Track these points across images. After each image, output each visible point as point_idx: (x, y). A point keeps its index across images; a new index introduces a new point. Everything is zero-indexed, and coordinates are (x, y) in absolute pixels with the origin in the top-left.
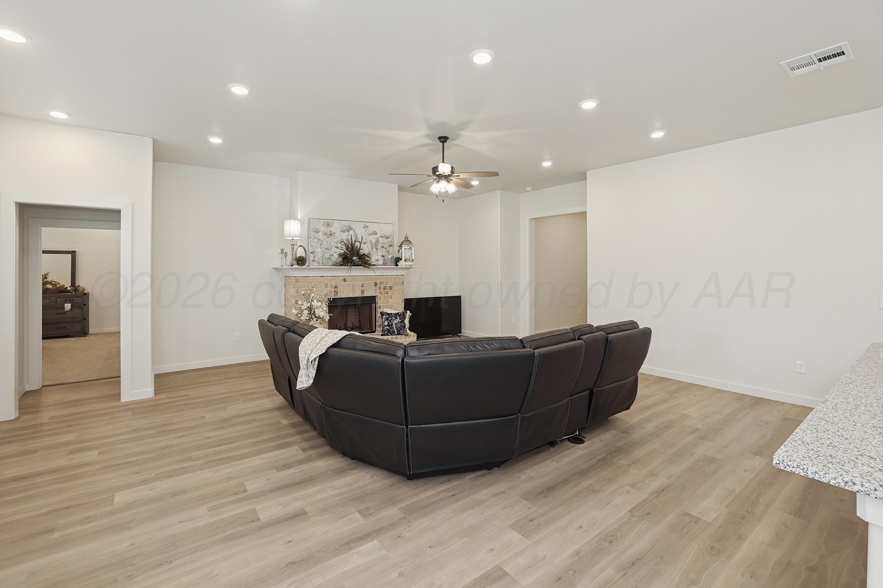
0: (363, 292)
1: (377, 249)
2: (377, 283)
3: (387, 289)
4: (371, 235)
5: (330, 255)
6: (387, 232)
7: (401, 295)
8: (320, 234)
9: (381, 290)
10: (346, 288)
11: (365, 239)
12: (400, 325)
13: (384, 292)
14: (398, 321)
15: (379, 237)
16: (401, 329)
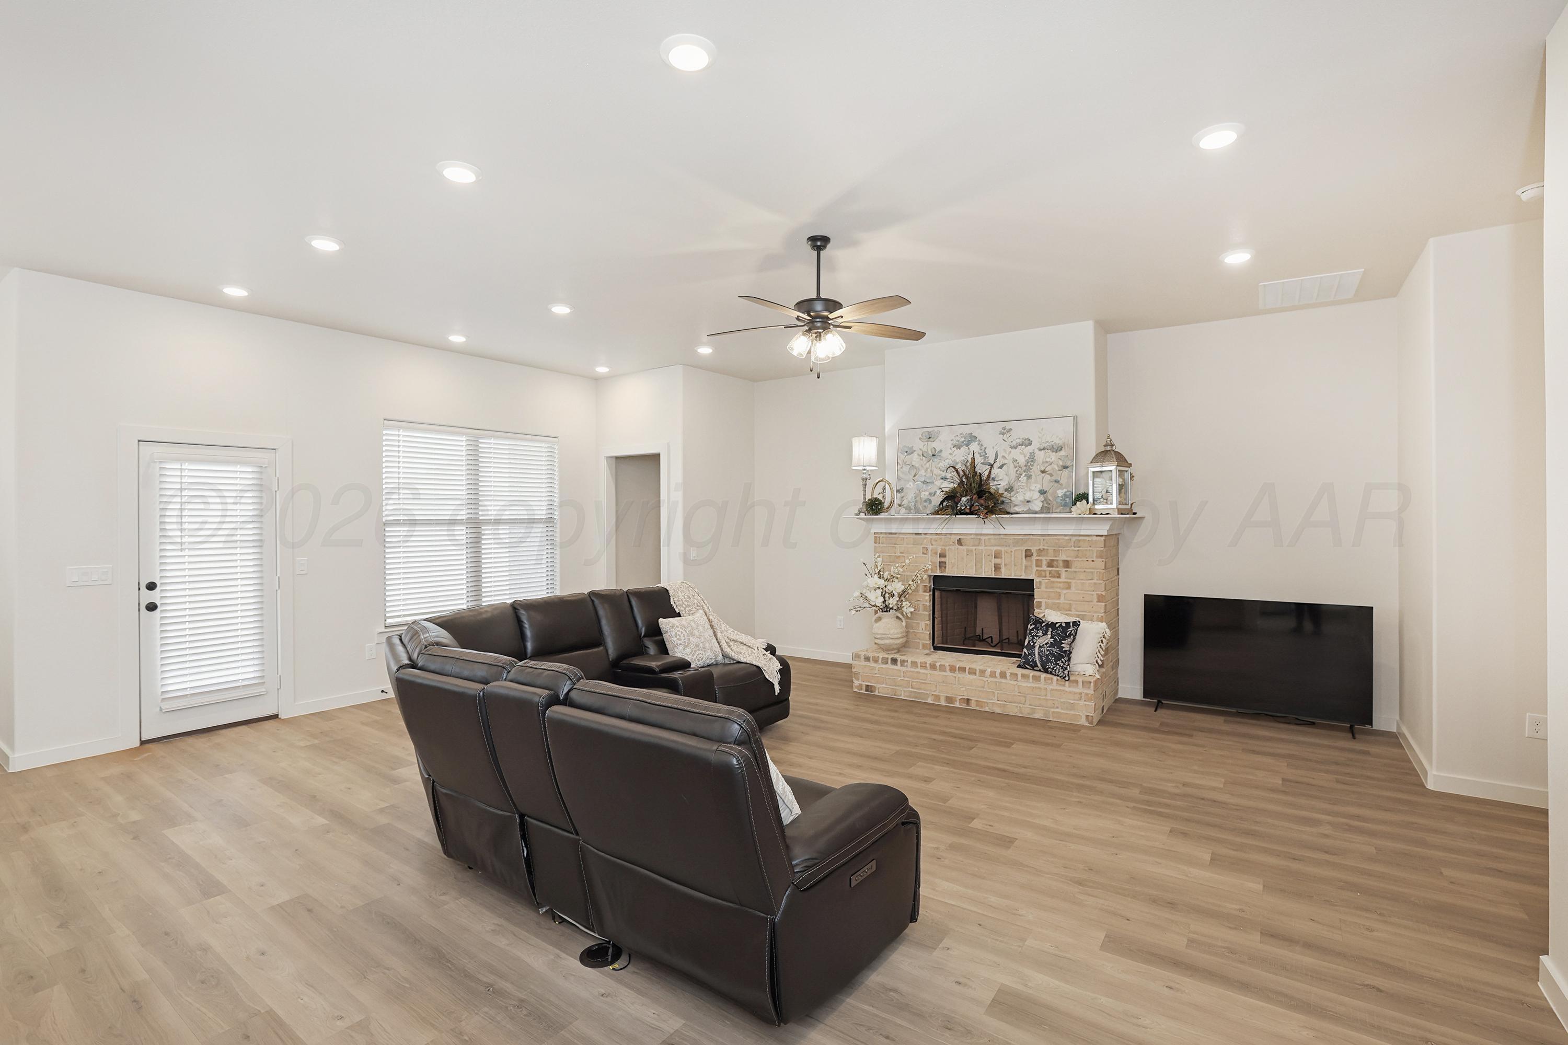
0: (997, 568)
1: (1029, 477)
2: (1030, 550)
3: (1057, 567)
4: (1017, 447)
5: (930, 494)
6: (1057, 437)
7: (1095, 584)
8: (915, 455)
9: (1041, 567)
10: (963, 558)
11: (1004, 457)
12: (1048, 650)
13: (1048, 573)
14: (1046, 642)
15: (1036, 451)
16: (1049, 661)
